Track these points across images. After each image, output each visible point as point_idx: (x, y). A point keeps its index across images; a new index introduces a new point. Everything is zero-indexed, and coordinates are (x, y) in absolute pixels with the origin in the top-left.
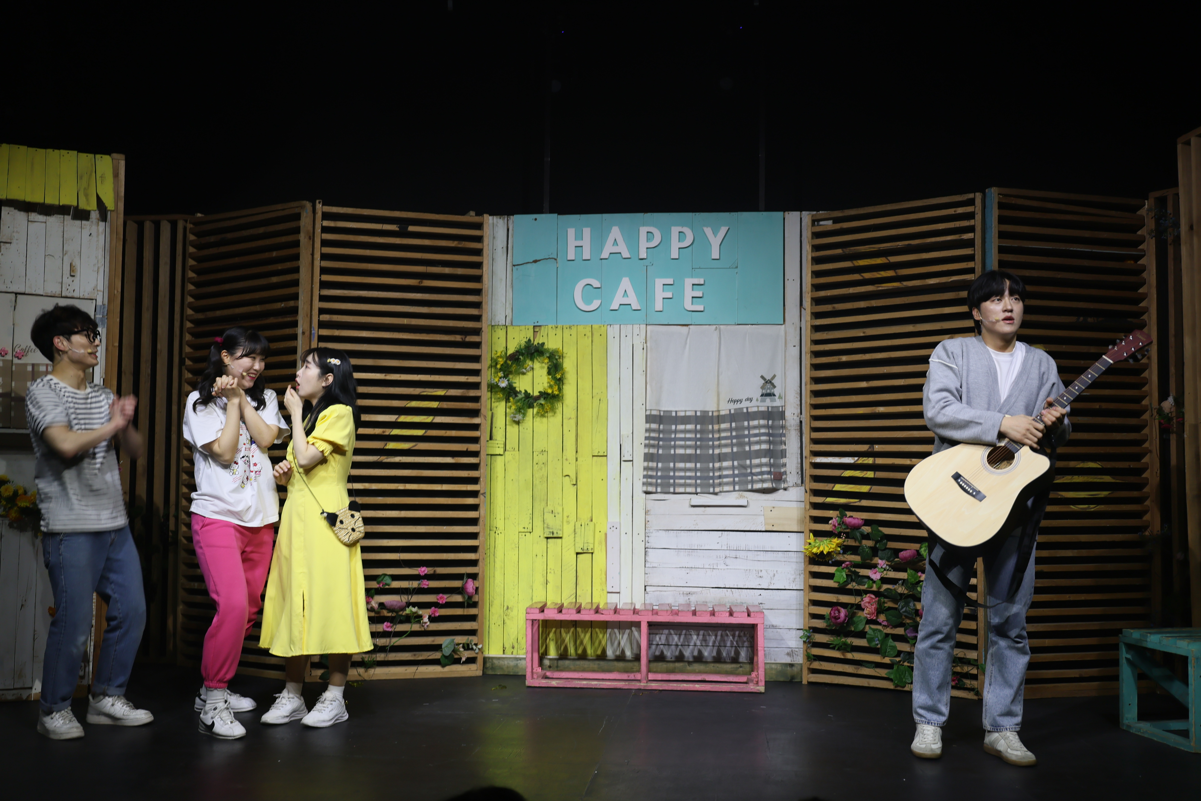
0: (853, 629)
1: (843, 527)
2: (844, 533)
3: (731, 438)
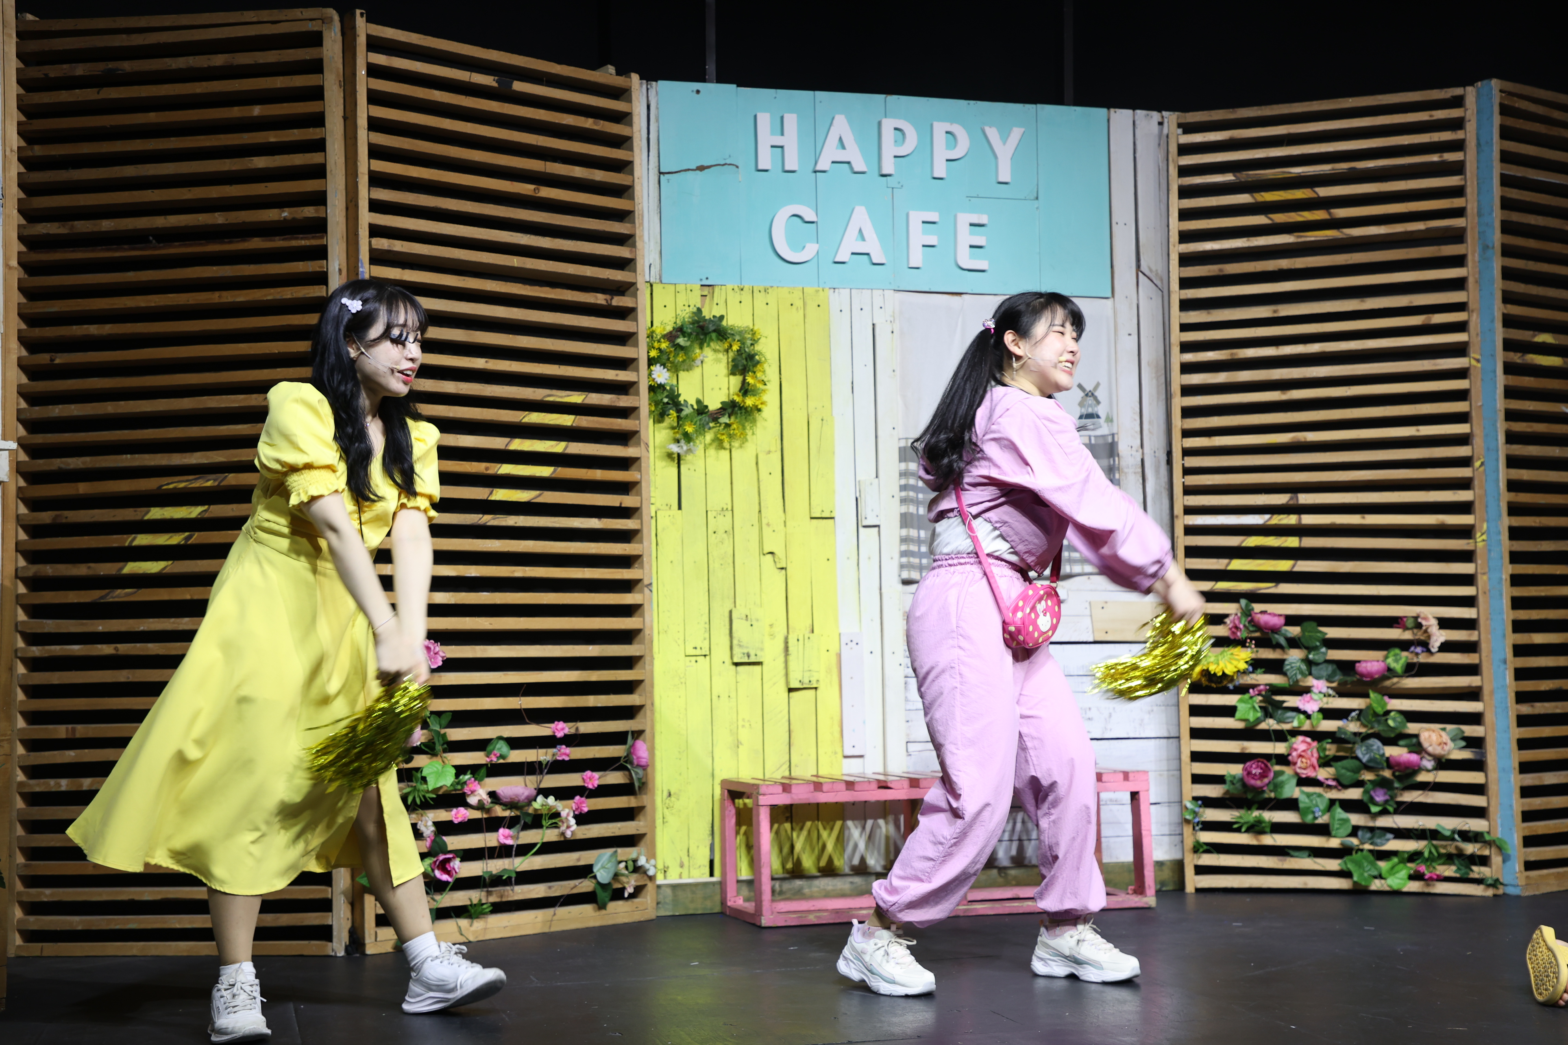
0: (1272, 795)
1: (1251, 629)
2: (1251, 639)
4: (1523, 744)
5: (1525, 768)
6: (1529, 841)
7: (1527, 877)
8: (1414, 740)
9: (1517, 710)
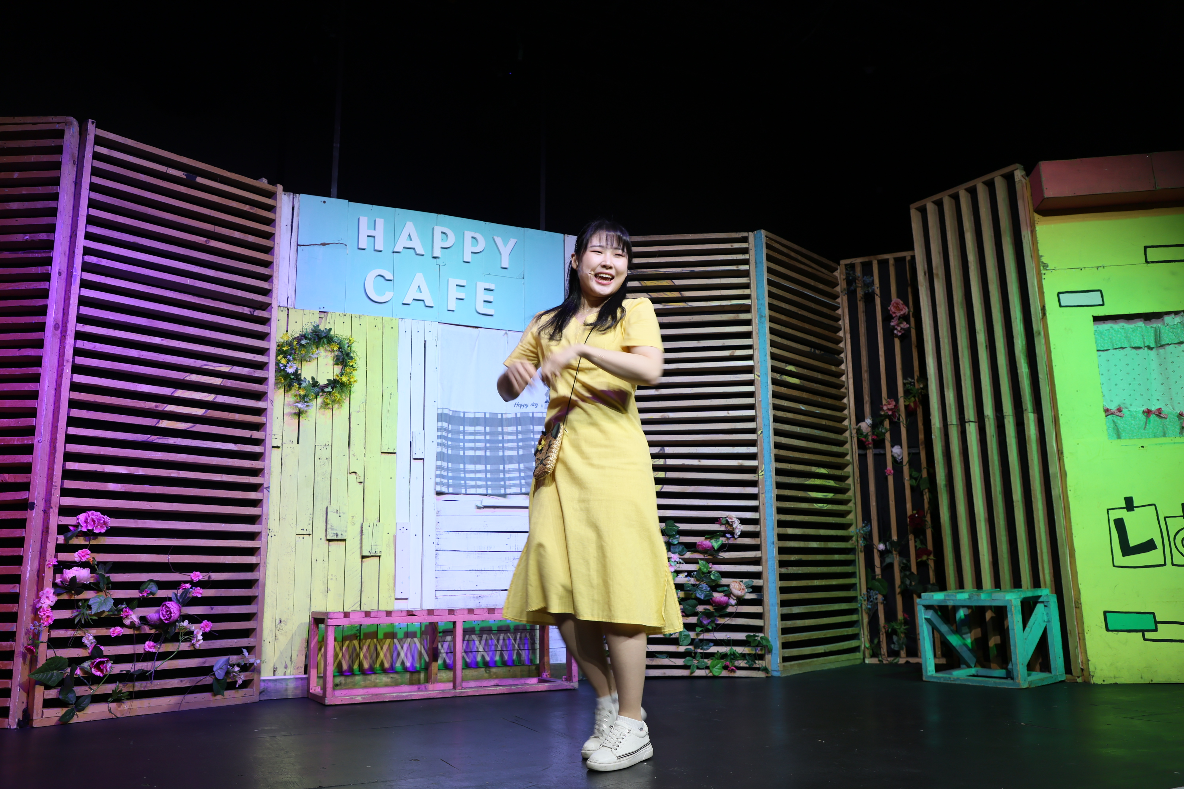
3: (518, 441)
4: (783, 590)
5: (784, 603)
6: (785, 645)
7: (784, 666)
8: (726, 588)
9: (780, 571)
